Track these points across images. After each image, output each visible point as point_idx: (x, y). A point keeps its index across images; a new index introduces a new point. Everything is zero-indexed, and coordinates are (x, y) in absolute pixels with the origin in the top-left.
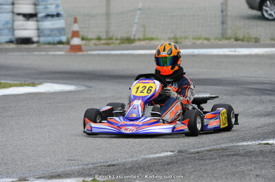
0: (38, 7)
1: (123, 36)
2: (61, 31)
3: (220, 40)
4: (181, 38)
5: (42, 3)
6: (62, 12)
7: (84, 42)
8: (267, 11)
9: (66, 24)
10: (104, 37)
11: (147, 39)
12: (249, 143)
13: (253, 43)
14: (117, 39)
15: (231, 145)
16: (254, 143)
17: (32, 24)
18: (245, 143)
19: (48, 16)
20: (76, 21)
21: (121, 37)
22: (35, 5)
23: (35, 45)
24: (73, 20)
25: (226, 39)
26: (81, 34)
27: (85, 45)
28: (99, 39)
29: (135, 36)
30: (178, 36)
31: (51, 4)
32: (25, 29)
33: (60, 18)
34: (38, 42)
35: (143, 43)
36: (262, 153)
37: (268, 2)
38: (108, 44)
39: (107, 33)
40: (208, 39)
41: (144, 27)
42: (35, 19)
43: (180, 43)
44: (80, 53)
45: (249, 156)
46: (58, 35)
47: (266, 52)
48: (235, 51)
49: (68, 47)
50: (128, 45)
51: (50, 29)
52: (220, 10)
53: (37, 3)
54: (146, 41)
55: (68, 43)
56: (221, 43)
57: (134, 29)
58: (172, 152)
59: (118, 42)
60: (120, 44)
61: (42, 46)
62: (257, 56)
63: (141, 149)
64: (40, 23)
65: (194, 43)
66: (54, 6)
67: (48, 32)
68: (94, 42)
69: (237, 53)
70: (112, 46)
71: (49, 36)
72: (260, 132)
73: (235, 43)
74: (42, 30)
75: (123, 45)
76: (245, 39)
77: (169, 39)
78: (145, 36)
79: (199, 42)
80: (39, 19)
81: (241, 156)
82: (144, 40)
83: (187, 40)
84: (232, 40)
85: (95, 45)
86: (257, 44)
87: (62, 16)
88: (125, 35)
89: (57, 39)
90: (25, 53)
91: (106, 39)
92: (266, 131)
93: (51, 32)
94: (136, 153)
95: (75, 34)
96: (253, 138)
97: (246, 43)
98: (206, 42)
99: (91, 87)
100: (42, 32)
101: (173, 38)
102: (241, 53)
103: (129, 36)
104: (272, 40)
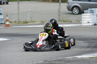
1: (24, 21)
2: (2, 19)
4: (45, 21)
6: (2, 13)
7: (10, 23)
8: (74, 11)
9: (4, 17)
10: (17, 21)
11: (32, 22)
12: (69, 57)
13: (70, 23)
14: (22, 22)
15: (63, 58)
16: (71, 57)
18: (67, 58)
20: (7, 16)
25: (60, 21)
26: (9, 20)
27: (11, 24)
28: (15, 22)
29: (28, 21)
30: (43, 20)
33: (2, 15)
35: (31, 23)
36: (73, 61)
37: (75, 8)
38: (19, 24)
39: (18, 20)
41: (31, 17)
43: (44, 23)
44: (9, 27)
45: (69, 62)
46: (1, 21)
47: (74, 25)
48: (63, 26)
49: (5, 25)
50: (26, 24)
52: (58, 11)
54: (32, 23)
55: (5, 24)
57: (28, 18)
58: (42, 61)
60: (23, 23)
62: (71, 27)
63: (31, 60)
68: (14, 23)
72: (73, 53)
73: (63, 22)
76: (67, 21)
77: (40, 22)
78: (32, 21)
81: (66, 62)
82: (31, 22)
83: (47, 22)
84: (62, 22)
85: (14, 24)
86: (71, 23)
91: (18, 22)
92: (75, 53)
94: (29, 62)
95: (7, 20)
97: (67, 22)
99: (13, 39)
101: (42, 21)
102: (65, 26)
103: (26, 21)
104: (77, 21)
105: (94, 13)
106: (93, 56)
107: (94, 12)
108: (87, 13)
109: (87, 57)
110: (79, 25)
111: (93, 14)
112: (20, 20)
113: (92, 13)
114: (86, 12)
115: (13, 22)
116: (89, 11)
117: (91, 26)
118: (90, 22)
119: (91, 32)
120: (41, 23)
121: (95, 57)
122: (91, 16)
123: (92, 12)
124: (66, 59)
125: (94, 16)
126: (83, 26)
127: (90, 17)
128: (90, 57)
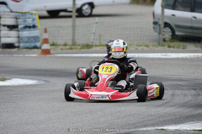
0: (18, 20)
2: (36, 39)
3: (156, 47)
5: (22, 17)
6: (37, 25)
7: (53, 47)
11: (102, 45)
13: (182, 50)
14: (79, 45)
16: (152, 128)
17: (14, 33)
18: (145, 129)
19: (26, 27)
20: (46, 31)
21: (83, 44)
22: (16, 18)
23: (16, 49)
24: (44, 30)
25: (161, 46)
26: (51, 41)
28: (65, 45)
29: (92, 43)
31: (29, 18)
32: (9, 37)
33: (36, 29)
34: (18, 47)
35: (98, 48)
38: (71, 49)
39: (73, 40)
40: (147, 46)
42: (16, 29)
46: (34, 41)
48: (166, 55)
49: (40, 51)
50: (87, 50)
51: (28, 37)
53: (18, 17)
54: (101, 47)
55: (40, 48)
56: (156, 49)
57: (92, 37)
60: (81, 49)
61: (21, 50)
62: (182, 59)
64: (20, 33)
65: (136, 49)
66: (31, 20)
67: (26, 40)
68: (61, 47)
69: (167, 57)
70: (74, 50)
71: (27, 42)
73: (168, 49)
74: (22, 38)
75: (84, 50)
76: (176, 47)
78: (100, 43)
79: (140, 48)
80: (19, 29)
82: (99, 46)
83: (132, 46)
84: (166, 47)
85: (62, 49)
86: (184, 50)
88: (85, 42)
89: (33, 45)
90: (7, 55)
93: (29, 39)
95: (46, 41)
96: (153, 125)
97: (176, 49)
98: (146, 48)
100: (22, 39)
102: (171, 57)
103: (89, 43)
104: (197, 46)
109: (189, 129)
110: (200, 54)
112: (76, 40)
115: (60, 45)
124: (142, 131)
128: (195, 128)
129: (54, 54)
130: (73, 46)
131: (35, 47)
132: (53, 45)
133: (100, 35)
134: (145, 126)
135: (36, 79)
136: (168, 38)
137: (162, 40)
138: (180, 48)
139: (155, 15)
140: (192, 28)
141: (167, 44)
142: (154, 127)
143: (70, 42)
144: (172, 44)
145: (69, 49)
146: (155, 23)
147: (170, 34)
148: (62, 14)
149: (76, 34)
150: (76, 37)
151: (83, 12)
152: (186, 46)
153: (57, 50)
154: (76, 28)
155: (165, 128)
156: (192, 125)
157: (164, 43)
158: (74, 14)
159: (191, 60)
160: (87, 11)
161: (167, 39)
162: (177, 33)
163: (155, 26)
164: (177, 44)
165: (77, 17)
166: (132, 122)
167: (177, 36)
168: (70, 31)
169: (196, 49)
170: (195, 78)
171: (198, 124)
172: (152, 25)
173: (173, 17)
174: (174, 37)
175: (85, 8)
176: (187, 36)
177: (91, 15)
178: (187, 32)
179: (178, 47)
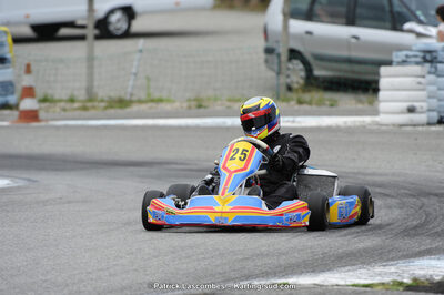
2: (7, 87)
4: (209, 99)
7: (44, 105)
11: (152, 101)
13: (324, 109)
14: (102, 101)
16: (263, 282)
20: (28, 70)
21: (110, 98)
24: (24, 68)
25: (283, 101)
26: (40, 93)
28: (72, 100)
29: (131, 95)
30: (204, 95)
33: (7, 65)
35: (144, 107)
38: (85, 108)
43: (205, 107)
44: (35, 124)
46: (4, 93)
47: (346, 123)
48: (293, 122)
49: (15, 113)
50: (120, 111)
54: (150, 105)
55: (16, 106)
57: (131, 83)
59: (103, 105)
60: (106, 108)
62: (329, 129)
65: (229, 107)
68: (62, 104)
69: (296, 125)
70: (92, 112)
72: (282, 262)
73: (297, 107)
75: (112, 111)
76: (314, 102)
77: (189, 100)
78: (149, 95)
79: (236, 106)
83: (219, 102)
84: (293, 103)
85: (64, 110)
86: (334, 109)
87: (9, 62)
88: (114, 95)
95: (29, 92)
96: (265, 275)
97: (314, 108)
99: (36, 182)
101: (195, 100)
102: (303, 125)
103: (123, 95)
104: (360, 102)
105: (441, 62)
106: (377, 280)
107: (440, 59)
108: (404, 62)
109: (342, 283)
110: (367, 119)
111: (433, 70)
112: (95, 90)
113: (428, 65)
114: (400, 60)
115: (61, 101)
116: (416, 56)
117: (420, 128)
118: (419, 110)
119: (416, 154)
120: (190, 108)
121: (383, 284)
122: (424, 77)
123: (431, 62)
125: (440, 79)
126: (384, 128)
127: (420, 83)
128: (357, 281)
129: (47, 120)
130: (89, 102)
131: (6, 106)
132: (44, 100)
133: (148, 79)
134: (248, 277)
135: (7, 177)
136: (298, 83)
137: (284, 89)
138: (324, 104)
139: (269, 32)
140: (349, 61)
141: (294, 95)
142: (268, 278)
143: (81, 95)
144: (307, 97)
145: (79, 109)
146: (269, 51)
147: (303, 74)
148: (64, 31)
149: (96, 76)
150: (96, 84)
151: (112, 28)
152: (336, 101)
153: (54, 112)
154: (96, 63)
155: (291, 280)
156: (351, 273)
157: (289, 95)
158: (91, 32)
159: (349, 131)
160: (119, 25)
161: (296, 86)
162: (317, 73)
163: (270, 57)
164: (317, 95)
165: (97, 38)
166: (219, 270)
167: (317, 78)
168: (82, 69)
169: (360, 106)
170: (356, 171)
171: (363, 271)
172: (262, 56)
173: (308, 36)
174: (312, 82)
175: (114, 18)
176: (339, 78)
177: (127, 35)
178: (340, 70)
179: (320, 103)
